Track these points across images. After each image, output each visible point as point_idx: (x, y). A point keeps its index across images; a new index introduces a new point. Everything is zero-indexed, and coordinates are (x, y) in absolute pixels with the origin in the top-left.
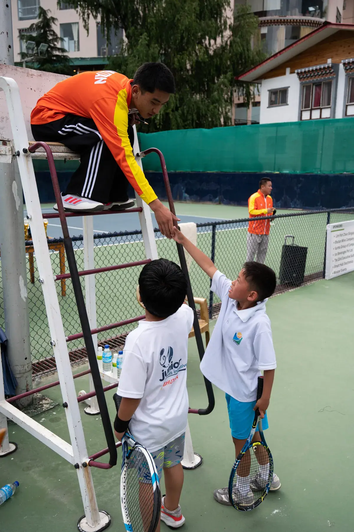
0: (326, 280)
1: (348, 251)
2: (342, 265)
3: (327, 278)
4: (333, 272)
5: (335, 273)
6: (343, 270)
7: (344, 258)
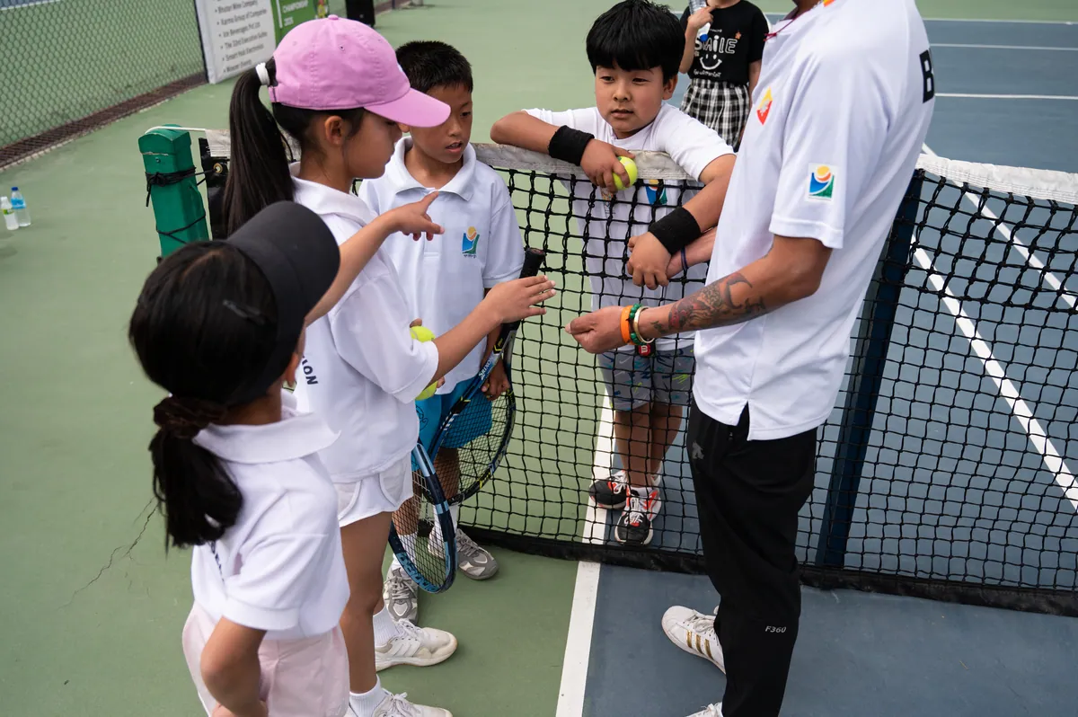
0: (212, 85)
1: (251, 26)
2: (242, 53)
3: (212, 80)
4: (224, 68)
5: (228, 69)
6: (245, 64)
7: (246, 40)
